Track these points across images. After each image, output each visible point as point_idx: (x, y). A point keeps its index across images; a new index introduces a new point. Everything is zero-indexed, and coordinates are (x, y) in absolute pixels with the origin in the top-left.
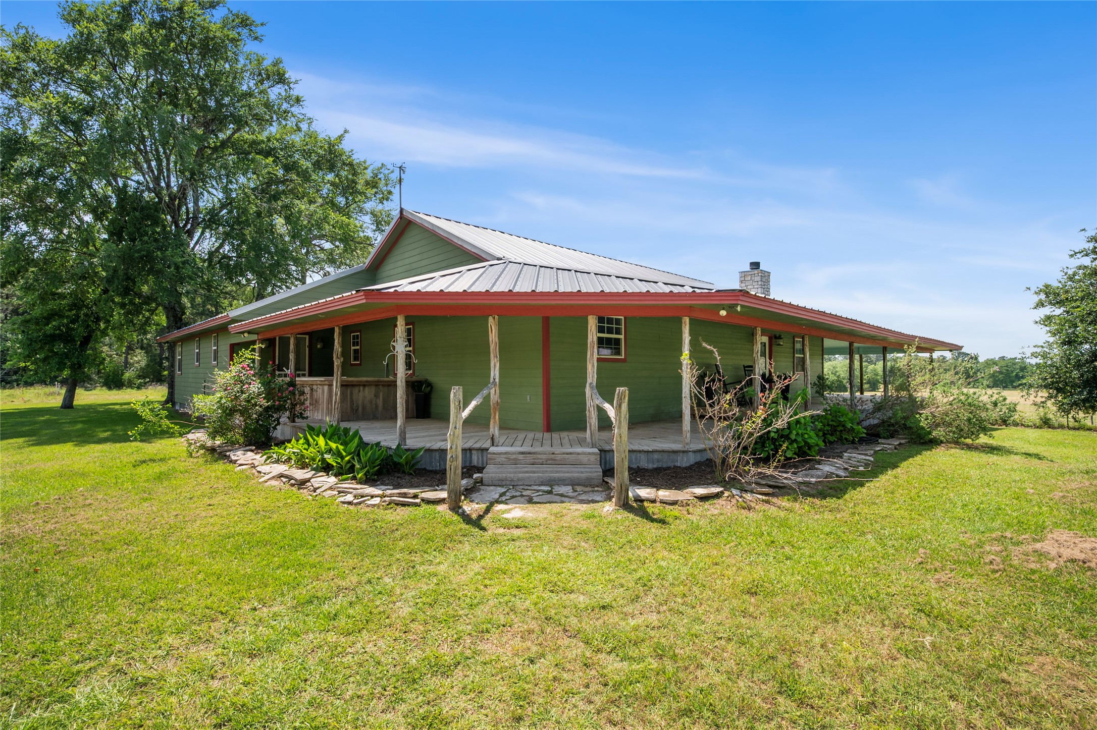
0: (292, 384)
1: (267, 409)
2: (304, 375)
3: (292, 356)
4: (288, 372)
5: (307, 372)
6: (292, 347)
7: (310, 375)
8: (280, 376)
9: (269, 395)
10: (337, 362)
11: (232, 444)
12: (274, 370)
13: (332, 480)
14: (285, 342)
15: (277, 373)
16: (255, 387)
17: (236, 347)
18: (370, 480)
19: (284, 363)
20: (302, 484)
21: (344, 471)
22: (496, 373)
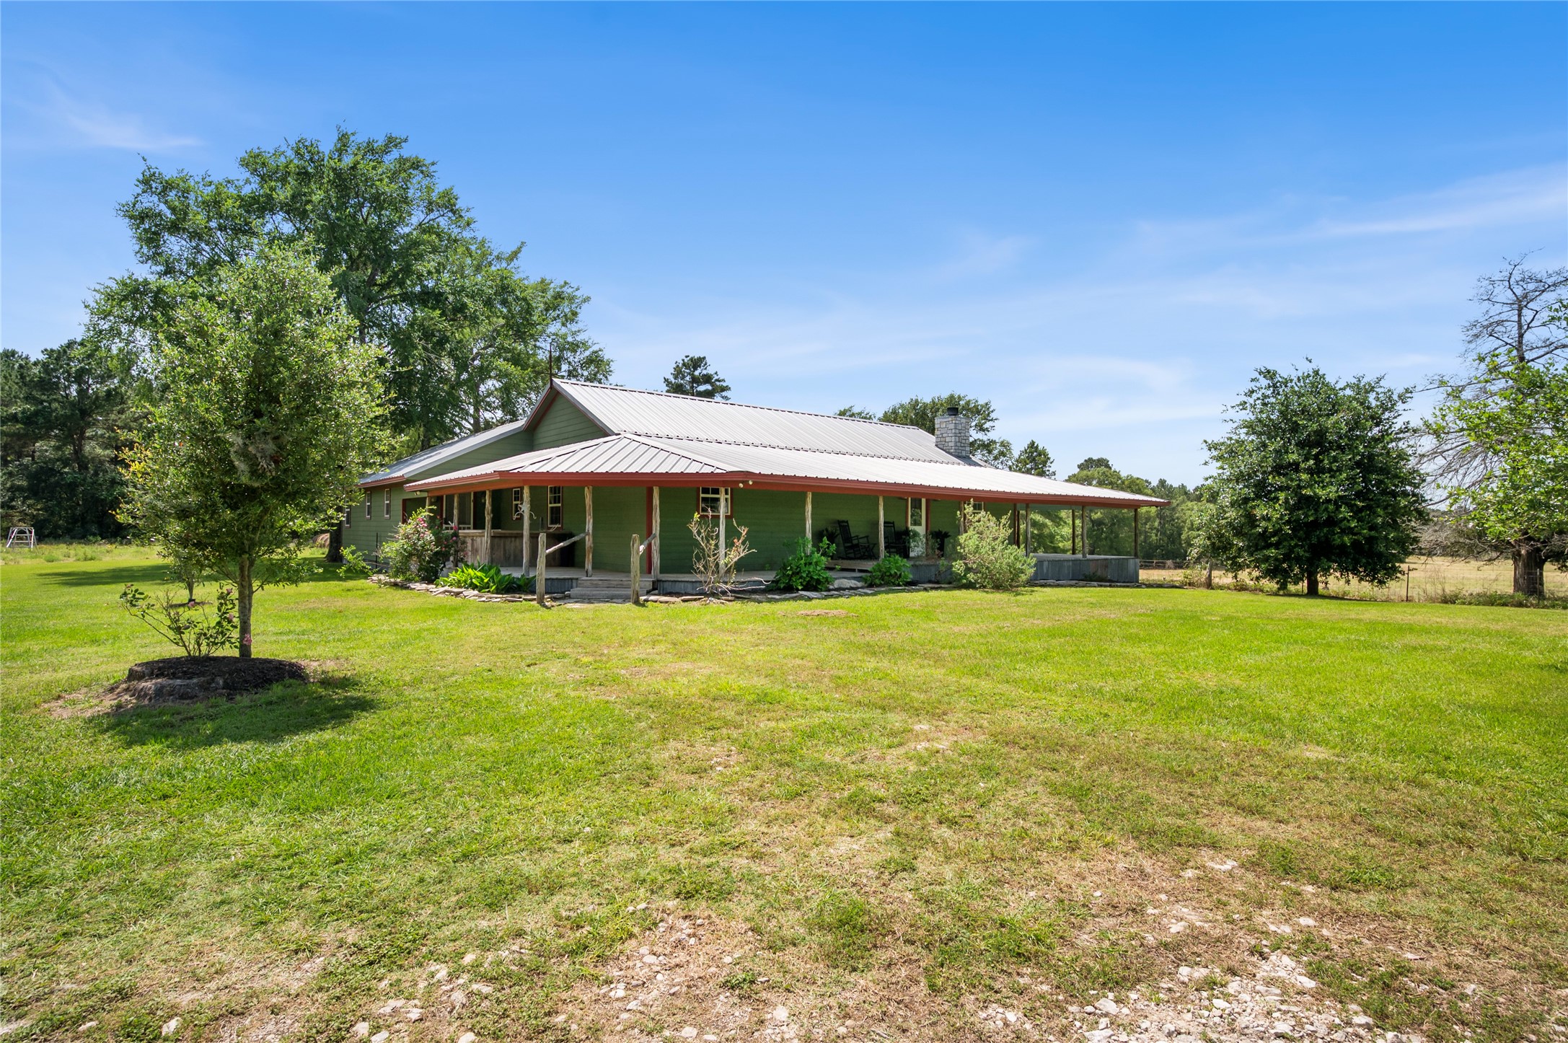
0: (456, 535)
1: (437, 553)
2: (469, 528)
3: (455, 512)
4: (453, 525)
5: (472, 526)
6: (456, 504)
7: (475, 528)
8: (447, 529)
9: (438, 541)
10: (488, 518)
11: (410, 580)
12: (441, 524)
13: (476, 592)
14: (450, 498)
15: (444, 526)
16: (429, 536)
17: (408, 504)
18: (498, 591)
19: (450, 517)
20: (457, 594)
21: (482, 588)
22: (589, 526)
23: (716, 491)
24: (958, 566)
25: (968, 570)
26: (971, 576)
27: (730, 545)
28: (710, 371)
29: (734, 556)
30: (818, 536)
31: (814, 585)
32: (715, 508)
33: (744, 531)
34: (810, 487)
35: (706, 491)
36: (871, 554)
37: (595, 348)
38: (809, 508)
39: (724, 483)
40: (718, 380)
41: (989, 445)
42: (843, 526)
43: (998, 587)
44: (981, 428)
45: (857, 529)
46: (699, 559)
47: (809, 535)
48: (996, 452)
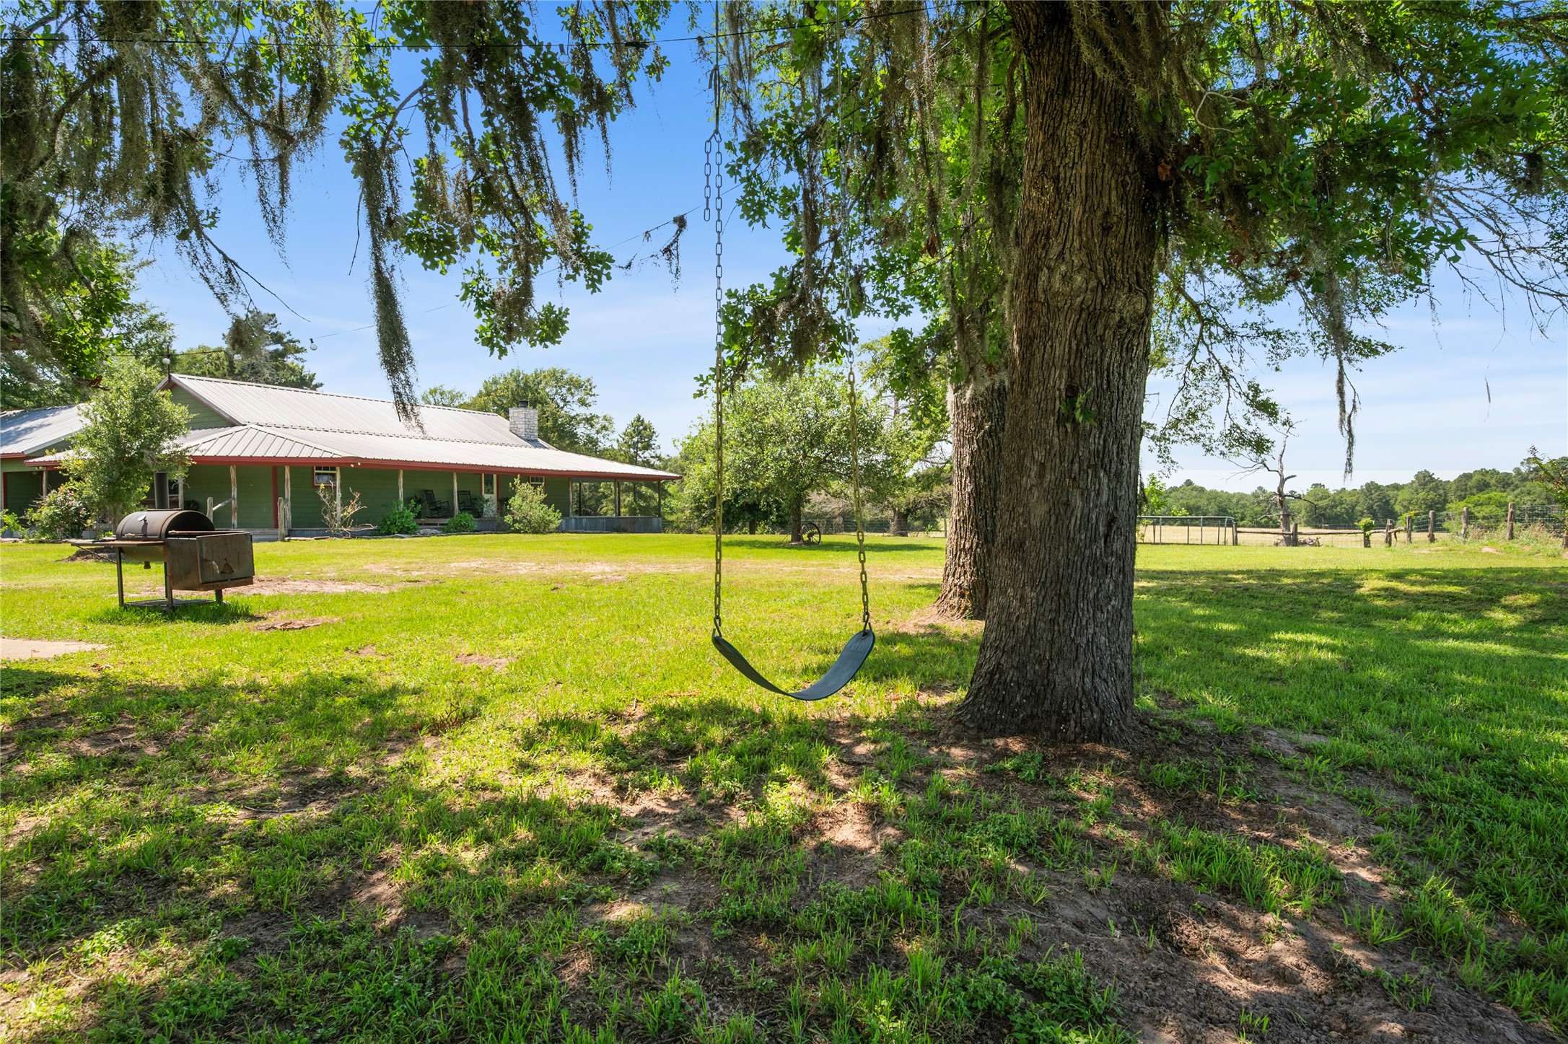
22: (234, 493)
23: (333, 469)
24: (508, 518)
25: (515, 521)
26: (517, 526)
27: (345, 503)
28: (281, 329)
29: (350, 511)
30: (407, 501)
31: (407, 531)
32: (334, 480)
33: (357, 496)
34: (401, 467)
35: (318, 468)
36: (449, 513)
37: (154, 312)
38: (401, 480)
39: (339, 464)
40: (291, 341)
41: (592, 418)
42: (429, 494)
43: (536, 531)
44: (583, 403)
45: (439, 496)
46: (326, 513)
47: (401, 498)
48: (598, 426)
